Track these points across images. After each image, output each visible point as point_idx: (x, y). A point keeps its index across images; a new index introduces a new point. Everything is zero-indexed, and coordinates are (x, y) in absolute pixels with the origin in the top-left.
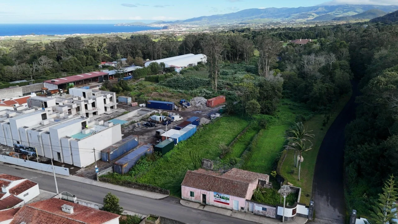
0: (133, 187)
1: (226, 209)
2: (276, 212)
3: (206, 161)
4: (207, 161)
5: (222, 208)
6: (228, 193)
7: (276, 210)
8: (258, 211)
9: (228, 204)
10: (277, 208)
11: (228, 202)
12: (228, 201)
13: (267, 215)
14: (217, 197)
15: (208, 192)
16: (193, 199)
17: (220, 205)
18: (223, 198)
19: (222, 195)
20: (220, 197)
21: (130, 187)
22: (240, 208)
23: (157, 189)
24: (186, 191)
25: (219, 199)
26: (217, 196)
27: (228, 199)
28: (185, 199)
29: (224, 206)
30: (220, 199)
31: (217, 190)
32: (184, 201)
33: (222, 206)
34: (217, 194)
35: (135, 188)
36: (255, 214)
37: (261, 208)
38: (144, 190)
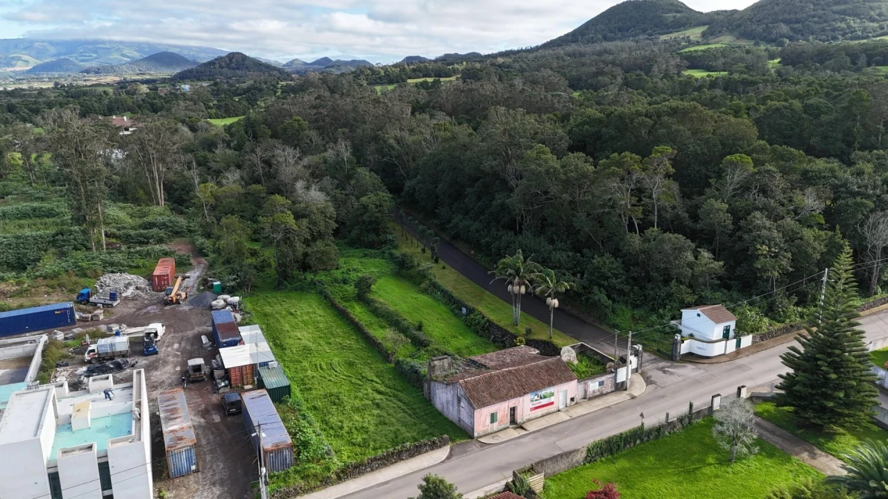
0: (367, 472)
1: (549, 414)
2: (616, 380)
3: (438, 361)
4: (440, 359)
5: (543, 416)
6: (551, 384)
7: (615, 378)
8: (594, 392)
9: (552, 403)
10: (616, 373)
11: (552, 401)
12: (552, 399)
13: (604, 392)
14: (536, 400)
15: (521, 399)
16: (496, 426)
17: (540, 412)
18: (545, 397)
19: (543, 393)
20: (541, 398)
21: (361, 473)
22: (569, 401)
23: (425, 445)
24: (483, 418)
25: (538, 402)
26: (536, 398)
27: (552, 394)
28: (481, 434)
29: (546, 411)
30: (541, 401)
31: (534, 388)
32: (488, 437)
33: (542, 413)
34: (536, 395)
35: (372, 470)
36: (590, 399)
37: (597, 383)
38: (396, 462)
